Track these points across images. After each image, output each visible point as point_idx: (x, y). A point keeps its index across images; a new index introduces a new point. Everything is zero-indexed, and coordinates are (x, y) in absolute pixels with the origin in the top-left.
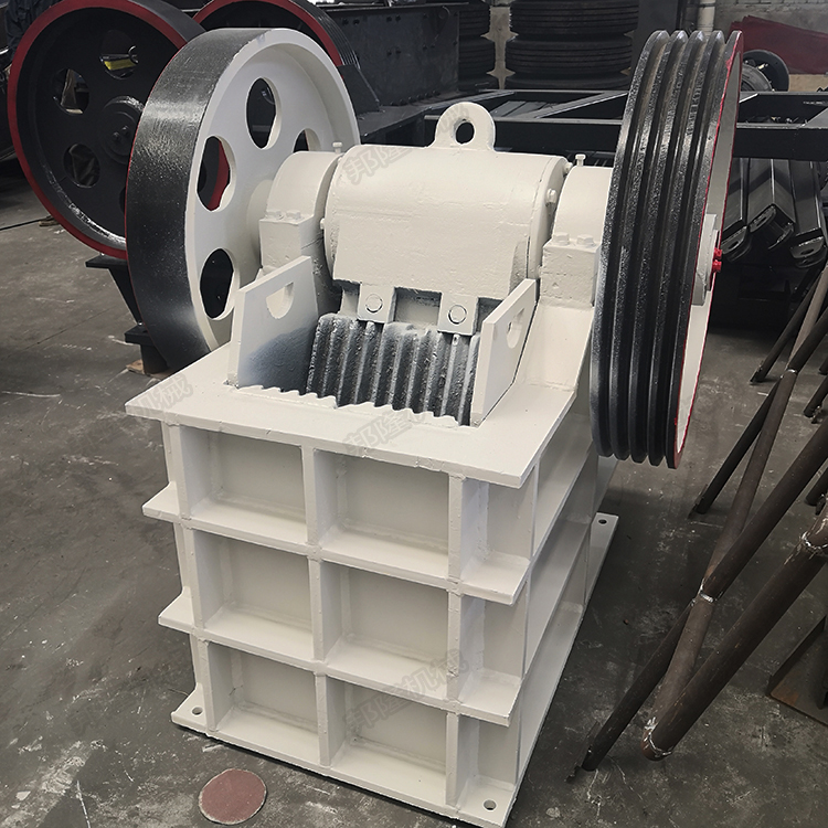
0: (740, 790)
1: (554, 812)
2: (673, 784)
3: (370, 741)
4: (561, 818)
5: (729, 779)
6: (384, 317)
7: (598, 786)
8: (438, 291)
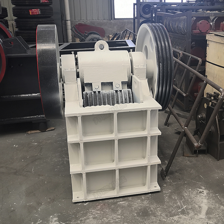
0: (191, 170)
1: (165, 185)
2: (180, 174)
3: (123, 187)
4: (167, 186)
5: (188, 170)
6: (100, 89)
7: (169, 179)
8: (112, 81)
